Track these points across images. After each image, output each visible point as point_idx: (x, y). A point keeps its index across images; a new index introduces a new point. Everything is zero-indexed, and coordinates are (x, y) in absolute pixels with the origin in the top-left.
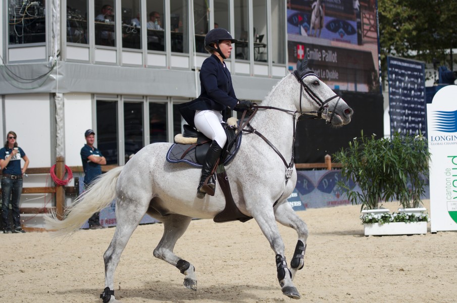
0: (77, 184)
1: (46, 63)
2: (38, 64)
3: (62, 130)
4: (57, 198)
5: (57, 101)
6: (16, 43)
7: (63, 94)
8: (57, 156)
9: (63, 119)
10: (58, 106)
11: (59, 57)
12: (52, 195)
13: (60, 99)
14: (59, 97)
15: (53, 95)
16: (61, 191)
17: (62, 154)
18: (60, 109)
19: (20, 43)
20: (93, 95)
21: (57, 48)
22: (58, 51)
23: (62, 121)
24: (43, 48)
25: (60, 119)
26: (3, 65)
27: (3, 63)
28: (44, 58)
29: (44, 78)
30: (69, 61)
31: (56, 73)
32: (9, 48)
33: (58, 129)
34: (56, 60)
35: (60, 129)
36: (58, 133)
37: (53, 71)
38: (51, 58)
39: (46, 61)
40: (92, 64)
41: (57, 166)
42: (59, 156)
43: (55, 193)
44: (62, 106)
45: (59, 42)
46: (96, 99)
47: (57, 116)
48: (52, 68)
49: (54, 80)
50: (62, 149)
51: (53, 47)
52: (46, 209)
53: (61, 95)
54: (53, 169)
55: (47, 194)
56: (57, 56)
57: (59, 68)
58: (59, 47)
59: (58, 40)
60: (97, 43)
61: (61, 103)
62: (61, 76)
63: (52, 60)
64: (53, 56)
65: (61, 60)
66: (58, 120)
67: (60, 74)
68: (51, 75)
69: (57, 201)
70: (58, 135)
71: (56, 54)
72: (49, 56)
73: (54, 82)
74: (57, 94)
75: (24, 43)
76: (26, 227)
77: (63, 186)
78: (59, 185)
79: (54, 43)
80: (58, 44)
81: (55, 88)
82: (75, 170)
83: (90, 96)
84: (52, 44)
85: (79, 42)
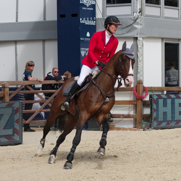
0: (151, 99)
1: (132, 17)
2: (126, 18)
3: (141, 62)
4: (137, 108)
5: (138, 43)
6: (111, 3)
7: (143, 38)
8: (138, 80)
9: (142, 55)
10: (139, 46)
11: (140, 13)
12: (134, 106)
13: (140, 41)
14: (140, 40)
15: (136, 39)
16: (140, 103)
17: (141, 78)
18: (141, 48)
19: (114, 3)
20: (162, 39)
21: (139, 7)
22: (139, 9)
23: (142, 57)
24: (130, 7)
25: (140, 55)
26: (103, 18)
27: (103, 16)
28: (131, 14)
29: (130, 27)
30: (147, 16)
31: (138, 24)
32: (106, 7)
33: (139, 61)
34: (138, 15)
35: (140, 62)
36: (139, 64)
37: (136, 22)
38: (135, 14)
39: (132, 16)
40: (162, 19)
41: (138, 86)
42: (140, 80)
43: (136, 105)
44: (142, 46)
45: (140, 3)
46: (164, 42)
47: (138, 53)
48: (136, 20)
49: (137, 28)
50: (141, 75)
51: (136, 7)
52: (130, 115)
53: (141, 39)
54: (135, 89)
55: (130, 105)
56: (139, 13)
57: (140, 21)
58: (140, 7)
59: (139, 1)
60: (165, 5)
61: (141, 44)
62: (142, 26)
63: (136, 15)
64: (136, 13)
65: (141, 15)
66: (139, 56)
67: (141, 25)
68: (134, 25)
69: (137, 109)
70: (138, 65)
71: (138, 11)
72: (134, 13)
73: (137, 29)
74: (139, 38)
75: (117, 3)
76: (116, 127)
77: (142, 100)
78: (139, 100)
79: (137, 4)
80: (139, 4)
81: (137, 34)
82: (149, 89)
83: (160, 40)
84: (136, 5)
85: (153, 4)
